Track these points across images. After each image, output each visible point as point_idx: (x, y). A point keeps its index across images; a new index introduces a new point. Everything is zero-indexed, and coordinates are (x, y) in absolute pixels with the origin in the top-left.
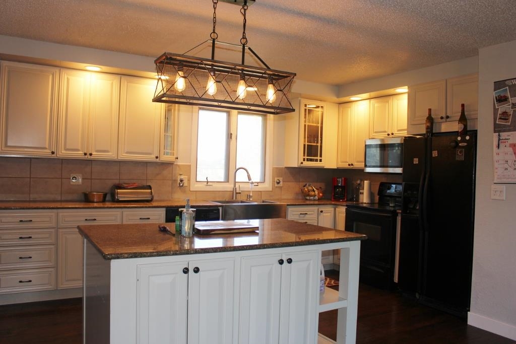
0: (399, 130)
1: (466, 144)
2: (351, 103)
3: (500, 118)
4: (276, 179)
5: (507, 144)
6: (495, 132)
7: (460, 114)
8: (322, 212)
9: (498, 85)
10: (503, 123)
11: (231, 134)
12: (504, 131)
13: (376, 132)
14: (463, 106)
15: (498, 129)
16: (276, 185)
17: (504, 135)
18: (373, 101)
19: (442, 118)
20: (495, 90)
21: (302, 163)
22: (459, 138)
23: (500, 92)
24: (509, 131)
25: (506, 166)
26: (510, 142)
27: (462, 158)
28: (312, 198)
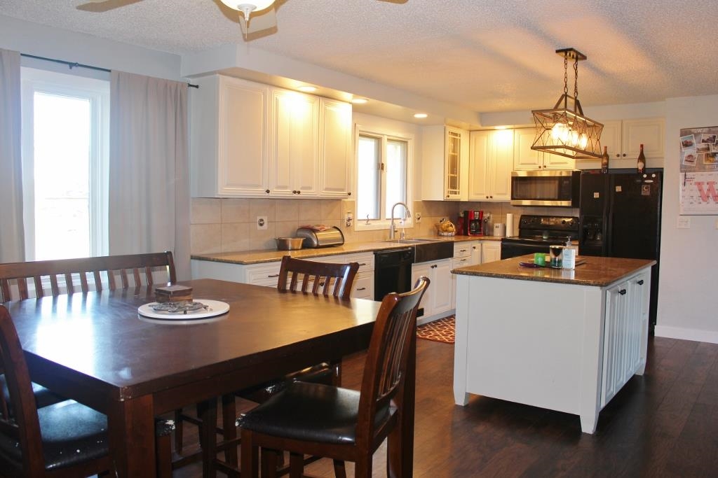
0: (552, 163)
1: (652, 181)
2: (489, 131)
3: (686, 161)
4: (417, 214)
5: (693, 183)
6: (681, 171)
7: (639, 153)
8: (474, 248)
9: (684, 133)
10: (689, 164)
11: (383, 164)
12: (690, 171)
13: (522, 164)
14: (642, 146)
15: (684, 170)
16: (417, 221)
17: (689, 175)
18: (517, 131)
19: (618, 156)
20: (681, 136)
21: (448, 196)
22: (645, 176)
23: (687, 138)
24: (694, 171)
25: (691, 200)
26: (696, 180)
27: (648, 193)
28: (450, 234)
